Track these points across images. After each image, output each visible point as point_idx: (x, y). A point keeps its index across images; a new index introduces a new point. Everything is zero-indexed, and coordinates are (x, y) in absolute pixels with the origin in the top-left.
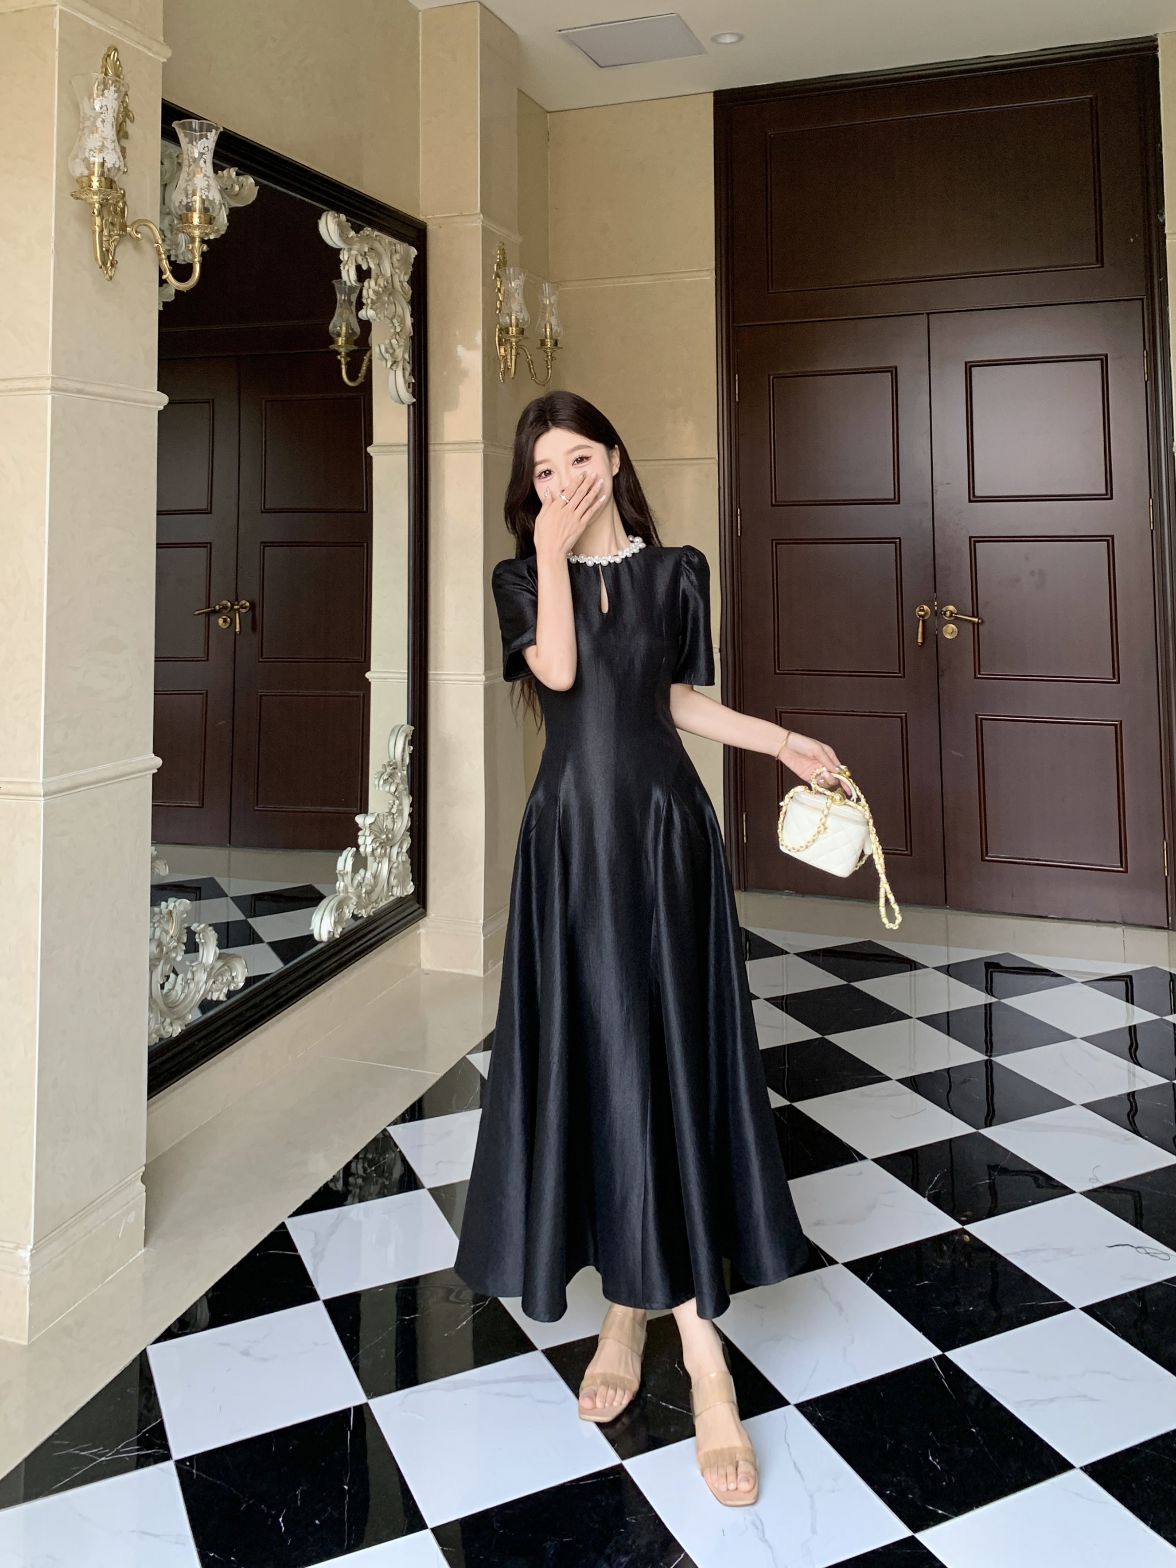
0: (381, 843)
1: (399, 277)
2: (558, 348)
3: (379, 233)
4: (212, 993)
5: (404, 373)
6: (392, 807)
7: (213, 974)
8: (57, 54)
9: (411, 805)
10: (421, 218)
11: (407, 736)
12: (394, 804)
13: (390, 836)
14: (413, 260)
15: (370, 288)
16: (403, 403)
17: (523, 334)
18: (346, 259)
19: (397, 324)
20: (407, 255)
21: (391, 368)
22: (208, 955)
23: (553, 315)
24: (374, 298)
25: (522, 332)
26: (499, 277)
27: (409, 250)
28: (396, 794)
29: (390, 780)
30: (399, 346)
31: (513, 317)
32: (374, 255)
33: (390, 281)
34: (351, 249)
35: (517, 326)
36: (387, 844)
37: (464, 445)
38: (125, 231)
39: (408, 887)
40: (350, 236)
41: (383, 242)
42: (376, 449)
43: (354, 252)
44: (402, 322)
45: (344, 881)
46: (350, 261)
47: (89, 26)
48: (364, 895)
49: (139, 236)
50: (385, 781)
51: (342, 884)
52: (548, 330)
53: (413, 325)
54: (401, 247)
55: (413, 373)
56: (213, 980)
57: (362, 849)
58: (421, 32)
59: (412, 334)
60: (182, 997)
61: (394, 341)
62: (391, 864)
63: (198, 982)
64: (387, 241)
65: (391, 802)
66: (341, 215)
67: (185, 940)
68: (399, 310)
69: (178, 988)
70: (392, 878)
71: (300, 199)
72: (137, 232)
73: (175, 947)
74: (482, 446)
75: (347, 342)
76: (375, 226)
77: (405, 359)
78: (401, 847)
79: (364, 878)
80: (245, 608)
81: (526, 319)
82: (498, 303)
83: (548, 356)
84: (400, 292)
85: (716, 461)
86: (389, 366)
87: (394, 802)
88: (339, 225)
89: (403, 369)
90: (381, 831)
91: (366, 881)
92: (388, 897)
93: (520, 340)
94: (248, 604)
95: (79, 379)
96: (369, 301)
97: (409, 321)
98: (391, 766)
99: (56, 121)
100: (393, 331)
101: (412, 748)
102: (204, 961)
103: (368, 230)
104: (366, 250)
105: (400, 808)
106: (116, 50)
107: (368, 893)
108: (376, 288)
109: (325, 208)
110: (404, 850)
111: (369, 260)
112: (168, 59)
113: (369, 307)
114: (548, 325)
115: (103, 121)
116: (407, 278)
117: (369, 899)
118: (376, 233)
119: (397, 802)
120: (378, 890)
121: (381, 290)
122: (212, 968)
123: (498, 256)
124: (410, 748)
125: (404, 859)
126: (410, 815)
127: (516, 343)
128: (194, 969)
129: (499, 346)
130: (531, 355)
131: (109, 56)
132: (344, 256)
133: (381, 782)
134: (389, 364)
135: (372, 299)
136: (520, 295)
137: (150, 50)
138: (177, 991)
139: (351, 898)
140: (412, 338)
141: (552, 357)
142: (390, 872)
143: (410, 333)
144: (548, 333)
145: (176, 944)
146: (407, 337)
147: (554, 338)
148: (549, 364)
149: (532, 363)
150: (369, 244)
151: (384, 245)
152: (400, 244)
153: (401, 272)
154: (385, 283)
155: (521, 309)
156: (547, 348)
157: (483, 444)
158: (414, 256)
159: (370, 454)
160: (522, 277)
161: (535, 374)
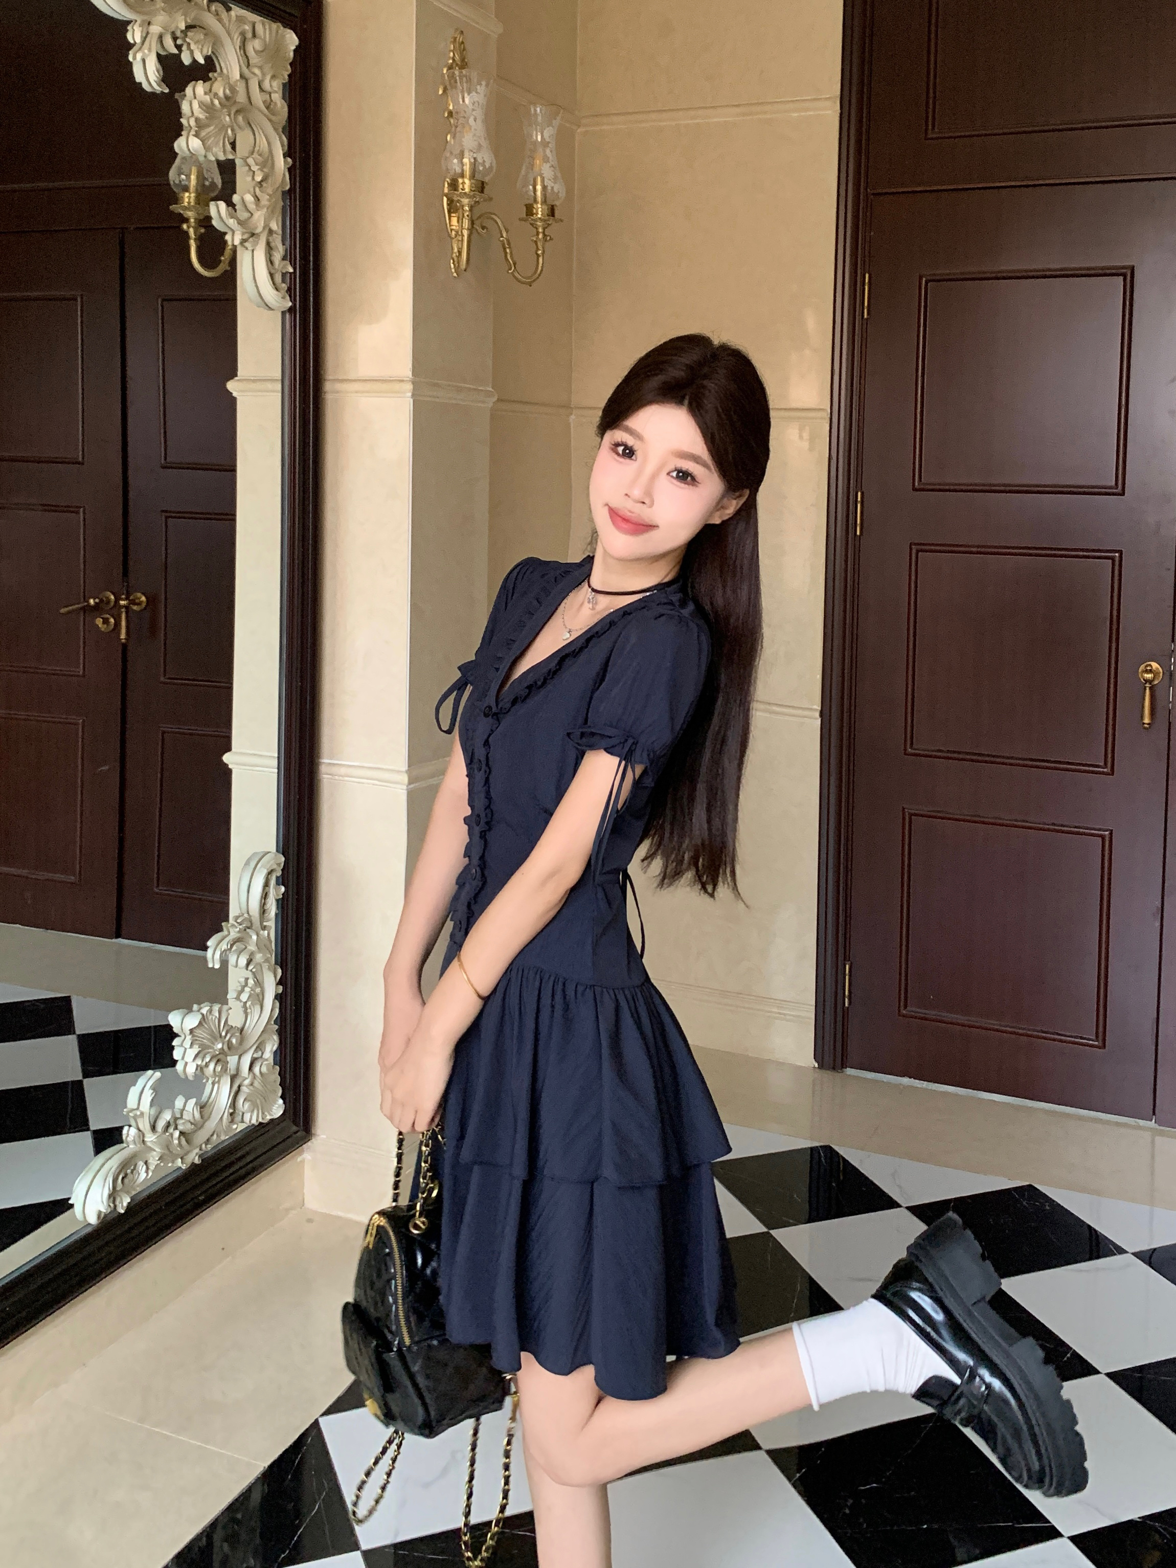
0: (215, 1055)
1: (261, 82)
2: (556, 220)
5: (267, 256)
11: (271, 872)
14: (292, 54)
15: (195, 98)
16: (270, 309)
17: (482, 191)
18: (138, 40)
19: (255, 168)
20: (279, 43)
21: (243, 246)
23: (548, 161)
24: (202, 116)
25: (481, 187)
27: (283, 36)
28: (250, 967)
29: (237, 950)
30: (258, 208)
31: (466, 160)
32: (202, 37)
33: (240, 89)
34: (149, 23)
35: (472, 177)
37: (381, 384)
42: (241, 385)
43: (155, 29)
44: (267, 162)
45: (136, 1127)
46: (147, 45)
48: (177, 1140)
50: (227, 951)
51: (133, 1133)
52: (539, 187)
53: (290, 170)
54: (266, 29)
55: (289, 256)
57: (178, 1070)
59: (288, 187)
61: (249, 198)
62: (239, 1080)
64: (234, 14)
68: (262, 143)
74: (409, 387)
75: (198, 201)
78: (258, 1052)
79: (180, 1113)
81: (494, 166)
83: (538, 233)
84: (260, 111)
86: (237, 242)
89: (267, 249)
90: (217, 1035)
91: (183, 1117)
92: (229, 1130)
93: (478, 202)
96: (192, 122)
97: (281, 163)
98: (240, 924)
100: (248, 179)
101: (283, 889)
105: (258, 990)
107: (187, 1134)
108: (207, 98)
111: (193, 47)
113: (193, 132)
114: (539, 178)
116: (278, 85)
117: (191, 1141)
119: (251, 982)
120: (208, 1125)
121: (216, 102)
123: (449, 54)
124: (277, 891)
126: (278, 997)
127: (471, 208)
130: (507, 231)
132: (134, 35)
134: (238, 237)
135: (197, 120)
136: (479, 121)
139: (151, 1150)
140: (289, 194)
141: (545, 235)
142: (235, 1097)
143: (285, 184)
144: (539, 193)
146: (275, 192)
147: (550, 202)
148: (540, 247)
149: (509, 244)
150: (185, 15)
151: (226, 21)
152: (263, 24)
153: (264, 74)
154: (228, 92)
155: (480, 146)
156: (536, 220)
157: (413, 383)
158: (293, 48)
159: (231, 393)
160: (481, 89)
161: (515, 264)
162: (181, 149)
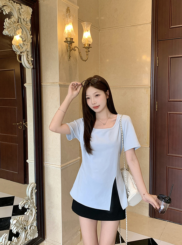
11: (33, 188)
14: (31, 13)
15: (7, 22)
19: (23, 38)
24: (8, 26)
32: (7, 8)
39: (36, 235)
44: (26, 36)
54: (24, 7)
68: (25, 32)
77: (28, 52)
84: (24, 25)
85: (150, 86)
97: (29, 37)
111: (5, 10)
134: (19, 53)
148: (87, 53)
149: (80, 52)
153: (24, 17)
157: (59, 83)
161: (82, 57)
162: (4, 33)
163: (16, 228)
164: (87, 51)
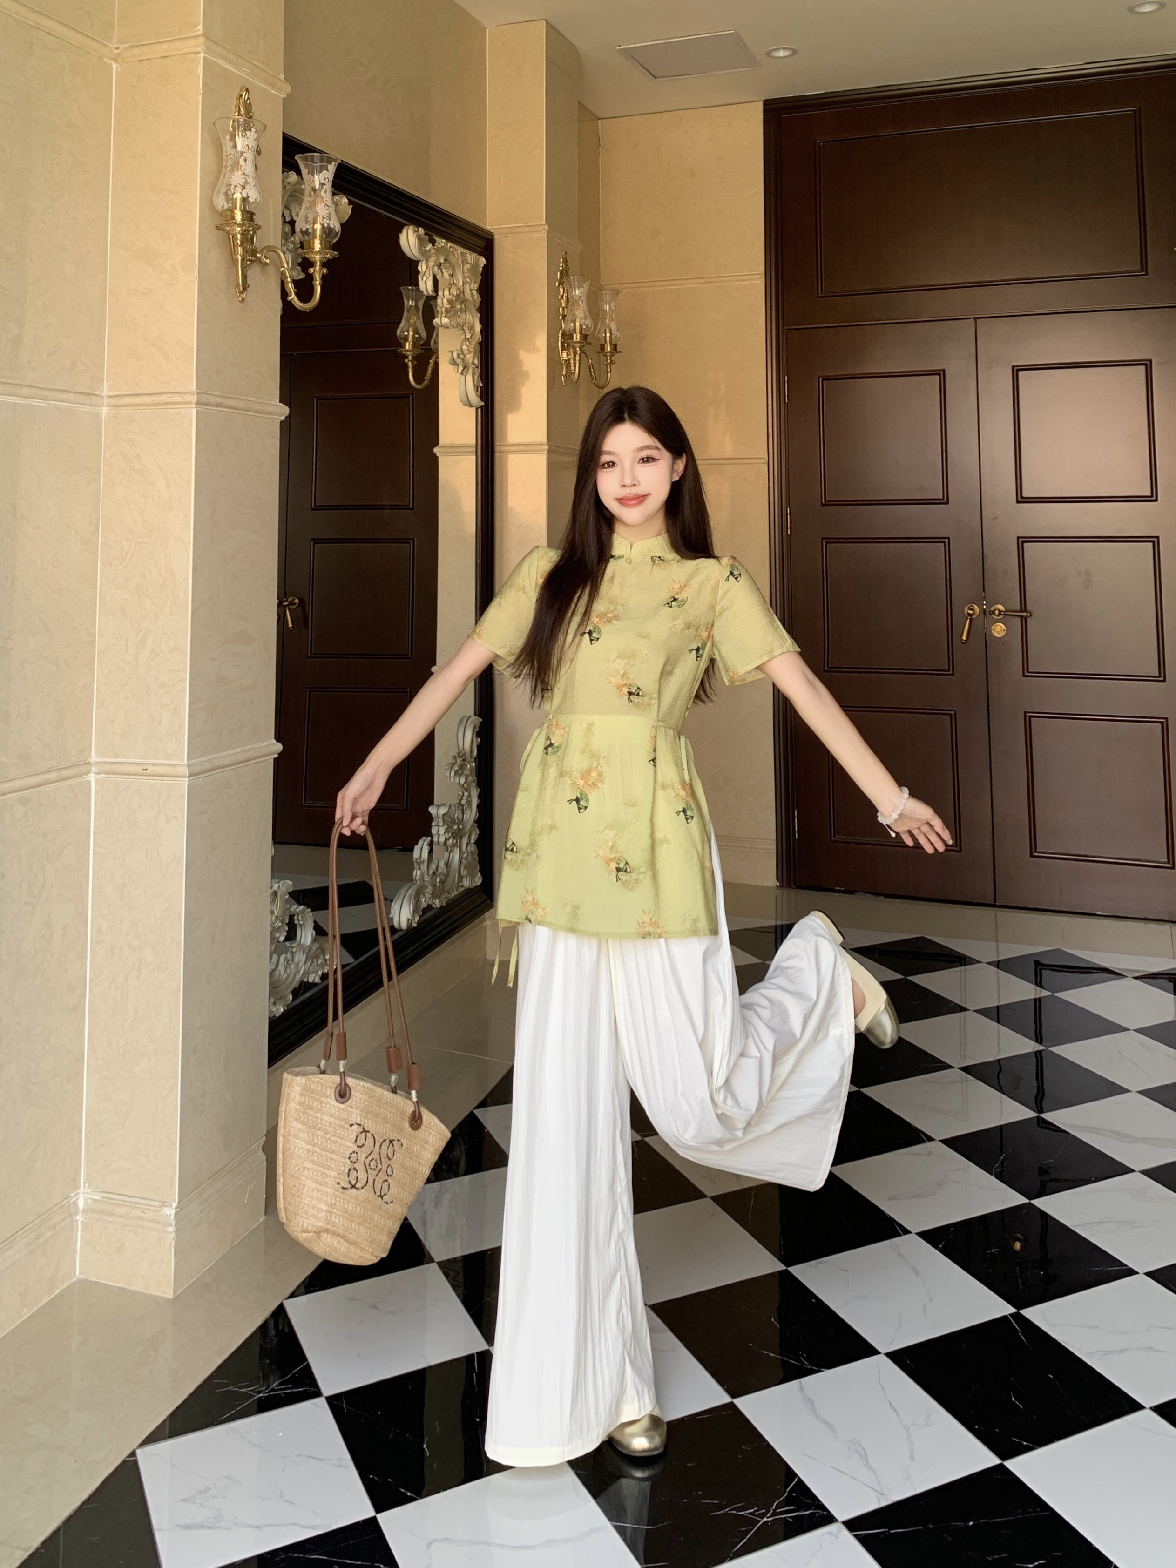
0: (453, 834)
1: (470, 285)
2: (618, 353)
3: (452, 245)
4: (309, 974)
5: (473, 377)
6: (462, 799)
7: (311, 957)
8: (200, 97)
9: (479, 797)
10: (488, 227)
11: (475, 727)
12: (463, 795)
13: (461, 827)
14: (481, 269)
15: (444, 296)
16: (472, 407)
17: (586, 340)
18: (424, 270)
19: (467, 331)
20: (476, 264)
21: (462, 373)
22: (306, 936)
23: (613, 320)
24: (448, 307)
25: (585, 337)
26: (562, 285)
27: (478, 260)
28: (465, 785)
29: (460, 772)
30: (470, 352)
31: (578, 324)
32: (448, 265)
33: (462, 290)
34: (427, 262)
35: (581, 332)
36: (457, 835)
37: (528, 448)
38: (256, 257)
39: (476, 879)
40: (427, 249)
41: (455, 253)
42: (442, 450)
43: (431, 264)
44: (472, 328)
45: (420, 869)
46: (427, 273)
47: (225, 69)
48: (438, 884)
49: (268, 261)
50: (456, 772)
51: (419, 872)
52: (608, 335)
53: (481, 331)
54: (471, 257)
55: (481, 377)
56: (311, 961)
57: (435, 839)
58: (488, 49)
59: (480, 340)
60: (285, 977)
61: (465, 347)
62: (462, 854)
63: (298, 964)
64: (459, 251)
65: (461, 793)
66: (420, 229)
67: (287, 921)
68: (470, 317)
69: (281, 968)
70: (462, 869)
71: (385, 215)
72: (265, 257)
73: (279, 927)
74: (546, 447)
75: (414, 346)
76: (448, 238)
77: (474, 364)
78: (469, 838)
79: (437, 868)
80: (295, 604)
81: (590, 326)
82: (561, 308)
83: (607, 360)
84: (470, 301)
85: (765, 461)
86: (460, 371)
87: (463, 793)
88: (419, 238)
89: (473, 373)
90: (453, 822)
91: (440, 870)
92: (458, 886)
93: (583, 346)
94: (297, 601)
95: (217, 393)
96: (443, 309)
97: (478, 327)
98: (461, 757)
99: (199, 158)
100: (463, 337)
101: (479, 740)
102: (302, 942)
103: (441, 242)
104: (442, 261)
105: (470, 799)
106: (247, 90)
107: (442, 882)
108: (451, 297)
109: (406, 222)
110: (473, 841)
111: (444, 271)
112: (287, 95)
113: (444, 315)
114: (608, 330)
115: (245, 160)
116: (476, 286)
117: (443, 887)
118: (449, 245)
119: (466, 794)
120: (450, 879)
121: (454, 298)
122: (309, 950)
123: (561, 264)
124: (477, 740)
125: (473, 849)
126: (478, 807)
127: (580, 348)
128: (294, 950)
129: (562, 350)
130: (591, 359)
131: (241, 95)
132: (422, 267)
133: (453, 774)
134: (461, 368)
135: (446, 308)
136: (584, 303)
137: (273, 87)
138: (280, 971)
139: (427, 887)
140: (480, 343)
141: (611, 361)
142: (460, 862)
143: (479, 339)
144: (608, 338)
145: (280, 924)
146: (476, 343)
147: (614, 342)
148: (609, 368)
149: (593, 366)
150: (443, 255)
151: (456, 256)
152: (470, 254)
153: (471, 281)
154: (458, 292)
155: (585, 316)
156: (607, 353)
157: (549, 445)
158: (482, 265)
159: (436, 455)
160: (586, 286)
161: (596, 377)
162: (437, 324)
163: (445, 827)
164: (609, 361)
